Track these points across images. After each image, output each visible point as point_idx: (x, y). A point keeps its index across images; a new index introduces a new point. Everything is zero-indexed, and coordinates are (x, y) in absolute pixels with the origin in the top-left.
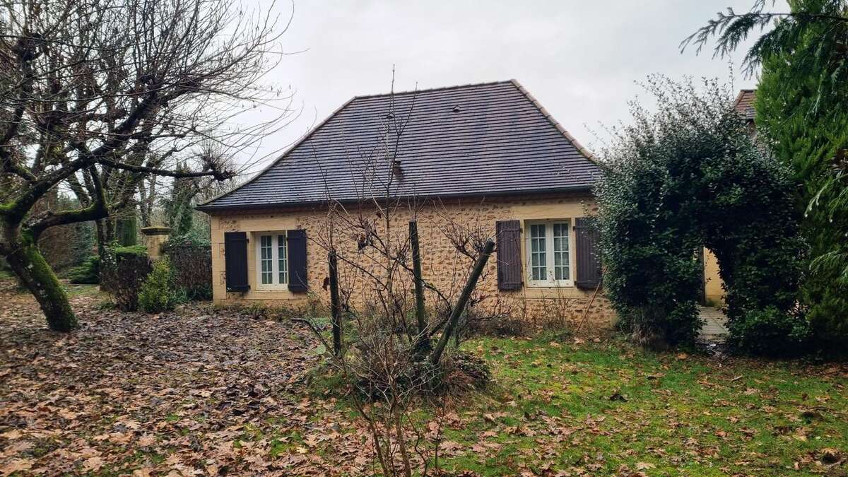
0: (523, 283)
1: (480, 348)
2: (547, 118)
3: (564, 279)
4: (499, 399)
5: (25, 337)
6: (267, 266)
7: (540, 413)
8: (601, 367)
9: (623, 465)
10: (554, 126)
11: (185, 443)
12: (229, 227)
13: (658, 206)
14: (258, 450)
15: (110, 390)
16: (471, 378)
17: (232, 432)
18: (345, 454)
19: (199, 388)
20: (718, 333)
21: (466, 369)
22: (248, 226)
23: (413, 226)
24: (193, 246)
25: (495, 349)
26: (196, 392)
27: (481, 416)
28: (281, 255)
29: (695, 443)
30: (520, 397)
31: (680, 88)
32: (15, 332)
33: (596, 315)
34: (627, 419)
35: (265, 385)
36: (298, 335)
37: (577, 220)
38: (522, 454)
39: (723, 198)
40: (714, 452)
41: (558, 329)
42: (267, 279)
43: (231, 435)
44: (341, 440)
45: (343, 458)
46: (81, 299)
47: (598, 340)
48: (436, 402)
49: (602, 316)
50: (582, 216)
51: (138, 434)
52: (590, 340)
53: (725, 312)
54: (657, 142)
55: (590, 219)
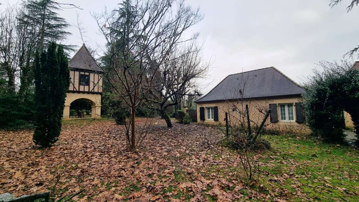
0: (278, 121)
1: (266, 138)
2: (284, 76)
3: (292, 120)
4: (274, 152)
5: (164, 128)
6: (209, 115)
7: (288, 158)
8: (307, 146)
9: (319, 177)
10: (286, 77)
11: (195, 153)
12: (201, 106)
13: (326, 99)
14: (211, 157)
15: (179, 140)
16: (265, 146)
17: (205, 152)
18: (232, 161)
19: (196, 141)
20: (352, 138)
21: (263, 143)
22: (204, 106)
23: (247, 106)
24: (193, 110)
25: (271, 138)
26: (196, 142)
27: (269, 156)
28: (212, 112)
29: (347, 173)
30: (280, 152)
31: (332, 64)
32: (162, 127)
33: (304, 131)
34: (319, 163)
35: (211, 142)
36: (217, 131)
37: (296, 103)
38: (283, 168)
39: (352, 96)
40: (355, 178)
41: (291, 134)
42: (209, 118)
43: (205, 153)
44: (230, 158)
45: (231, 162)
46: (173, 120)
47: (305, 138)
48: (255, 151)
49: (306, 131)
50: (297, 102)
51: (186, 150)
52: (302, 138)
53: (354, 132)
54: (324, 80)
55: (300, 103)
